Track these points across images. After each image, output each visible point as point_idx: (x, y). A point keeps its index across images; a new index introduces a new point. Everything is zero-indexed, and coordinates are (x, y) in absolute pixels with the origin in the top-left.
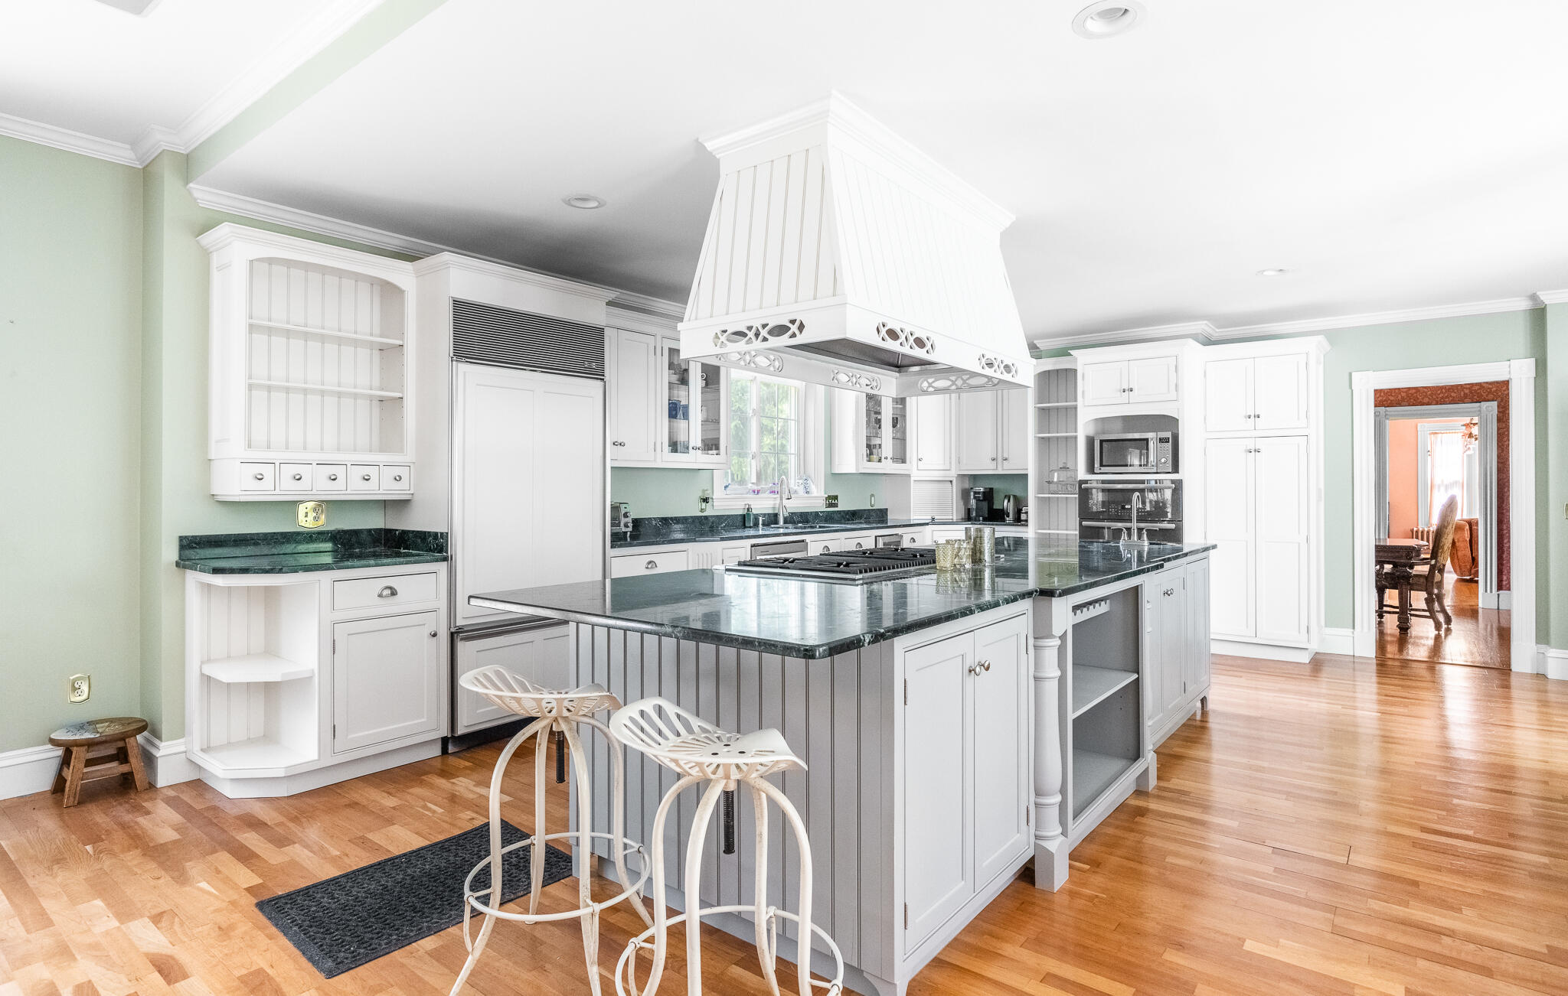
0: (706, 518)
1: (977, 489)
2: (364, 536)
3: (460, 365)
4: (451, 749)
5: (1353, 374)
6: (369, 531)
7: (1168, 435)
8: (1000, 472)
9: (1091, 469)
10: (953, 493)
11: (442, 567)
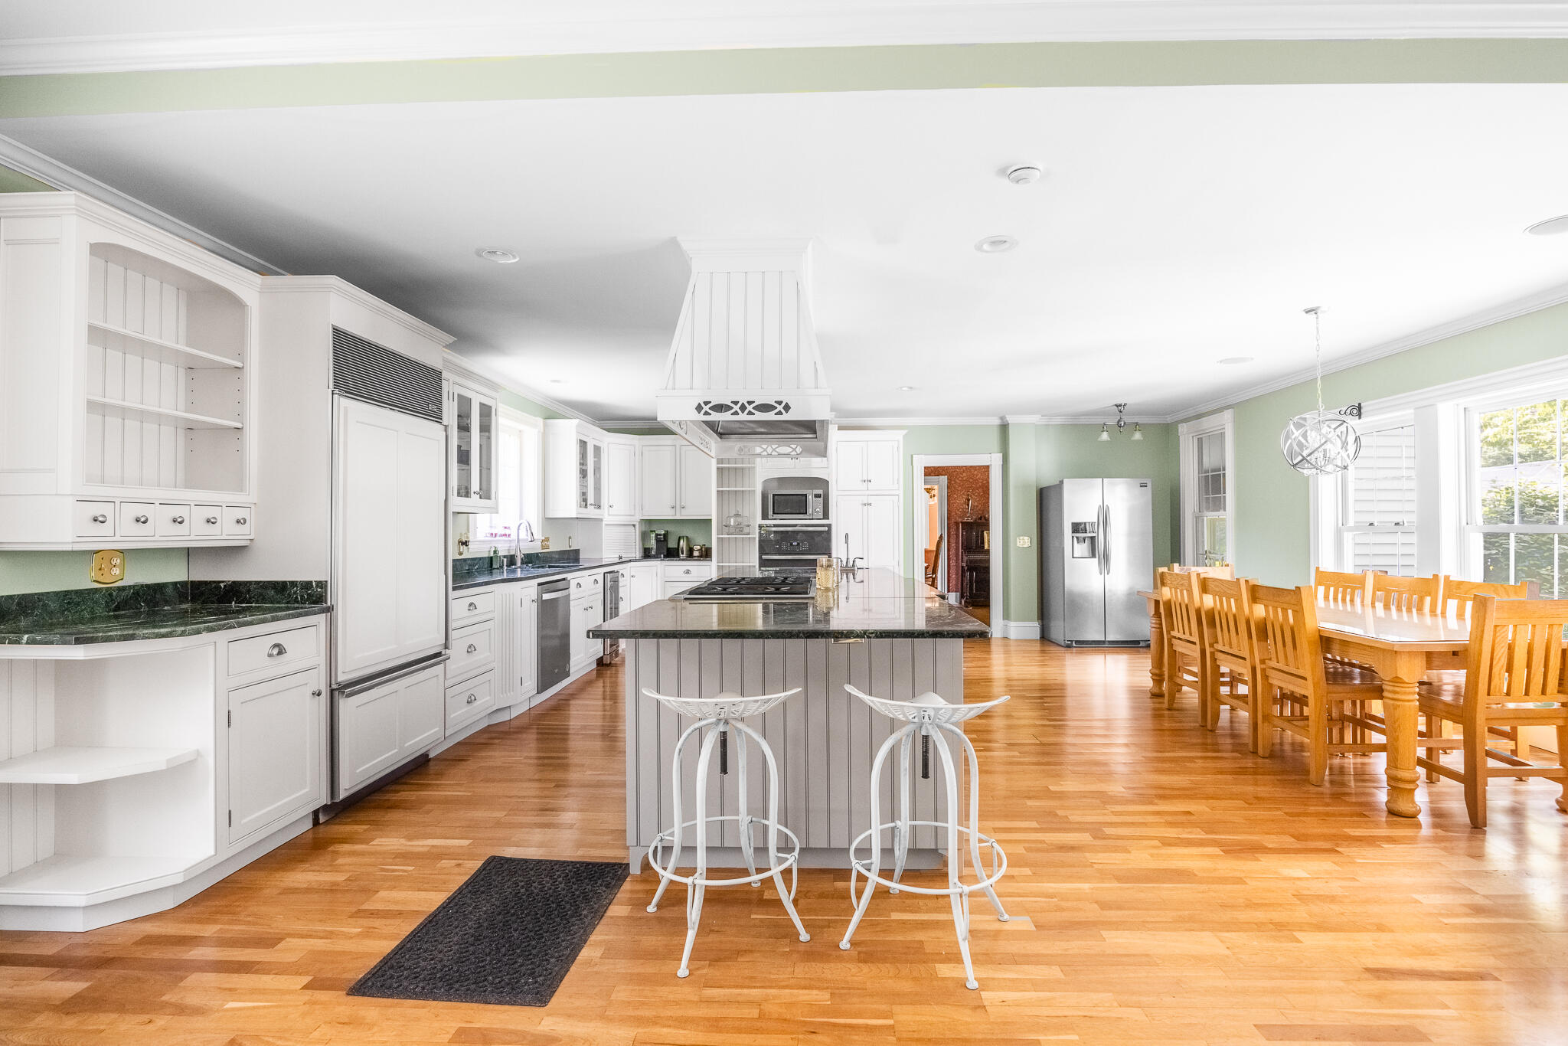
0: (465, 560)
1: (658, 532)
2: (169, 590)
3: (342, 399)
4: (322, 819)
5: (914, 456)
6: (175, 584)
7: (820, 492)
8: (678, 517)
9: (765, 516)
10: (635, 535)
11: (321, 619)
